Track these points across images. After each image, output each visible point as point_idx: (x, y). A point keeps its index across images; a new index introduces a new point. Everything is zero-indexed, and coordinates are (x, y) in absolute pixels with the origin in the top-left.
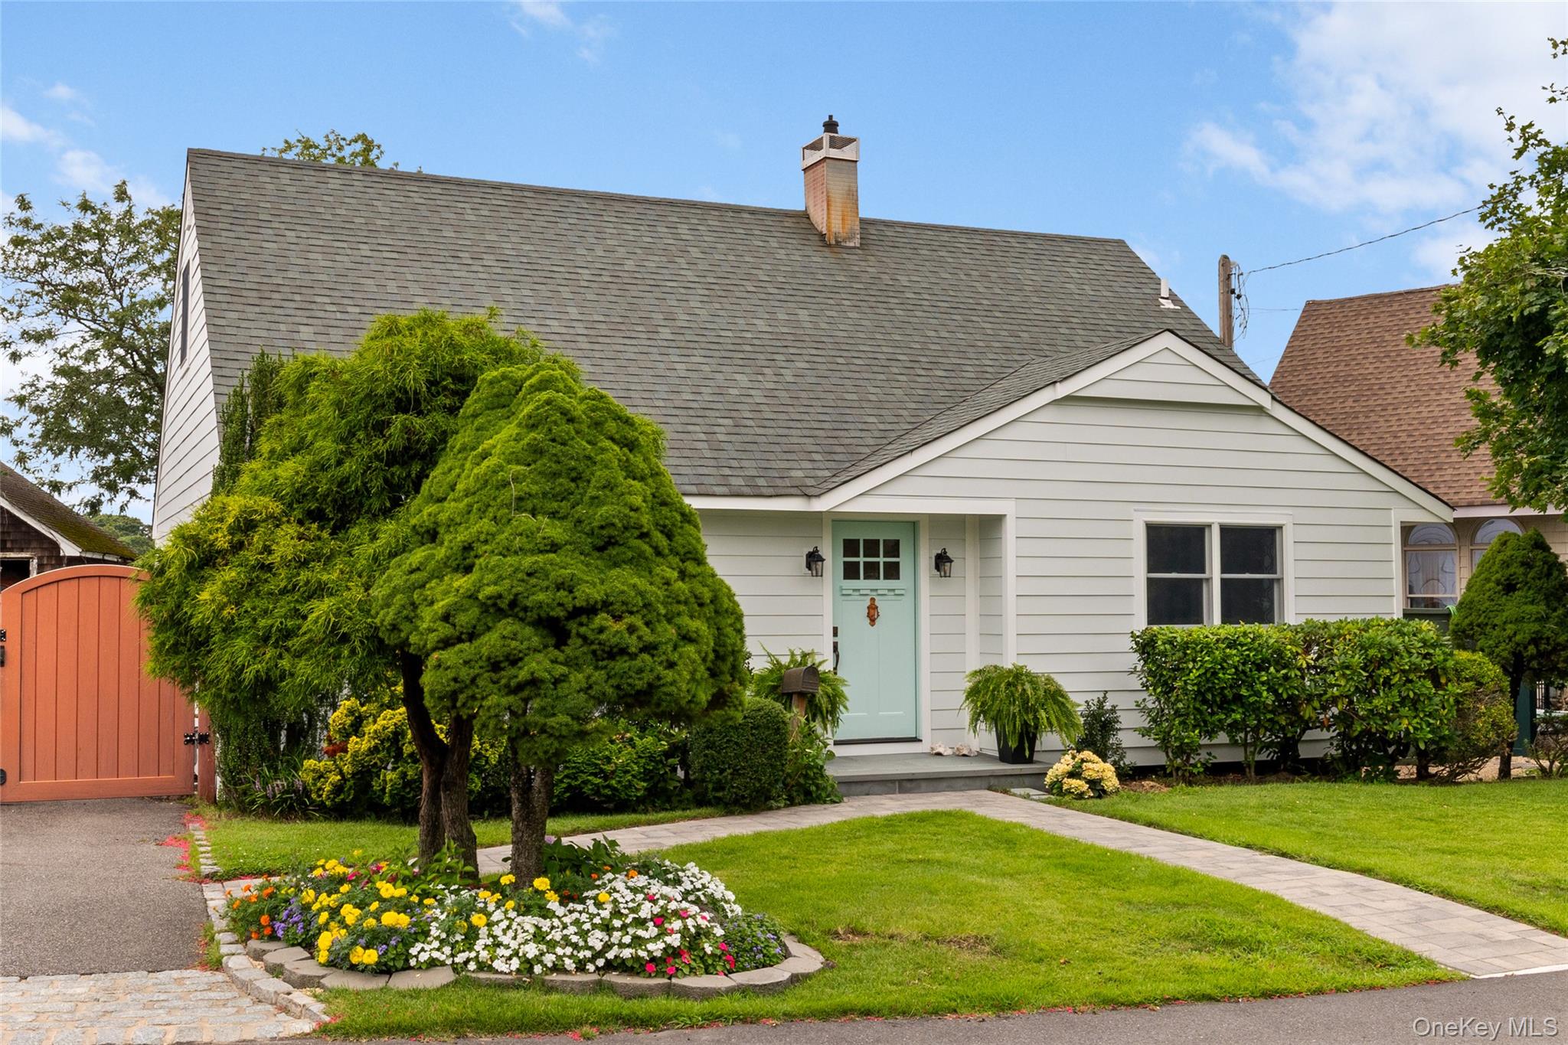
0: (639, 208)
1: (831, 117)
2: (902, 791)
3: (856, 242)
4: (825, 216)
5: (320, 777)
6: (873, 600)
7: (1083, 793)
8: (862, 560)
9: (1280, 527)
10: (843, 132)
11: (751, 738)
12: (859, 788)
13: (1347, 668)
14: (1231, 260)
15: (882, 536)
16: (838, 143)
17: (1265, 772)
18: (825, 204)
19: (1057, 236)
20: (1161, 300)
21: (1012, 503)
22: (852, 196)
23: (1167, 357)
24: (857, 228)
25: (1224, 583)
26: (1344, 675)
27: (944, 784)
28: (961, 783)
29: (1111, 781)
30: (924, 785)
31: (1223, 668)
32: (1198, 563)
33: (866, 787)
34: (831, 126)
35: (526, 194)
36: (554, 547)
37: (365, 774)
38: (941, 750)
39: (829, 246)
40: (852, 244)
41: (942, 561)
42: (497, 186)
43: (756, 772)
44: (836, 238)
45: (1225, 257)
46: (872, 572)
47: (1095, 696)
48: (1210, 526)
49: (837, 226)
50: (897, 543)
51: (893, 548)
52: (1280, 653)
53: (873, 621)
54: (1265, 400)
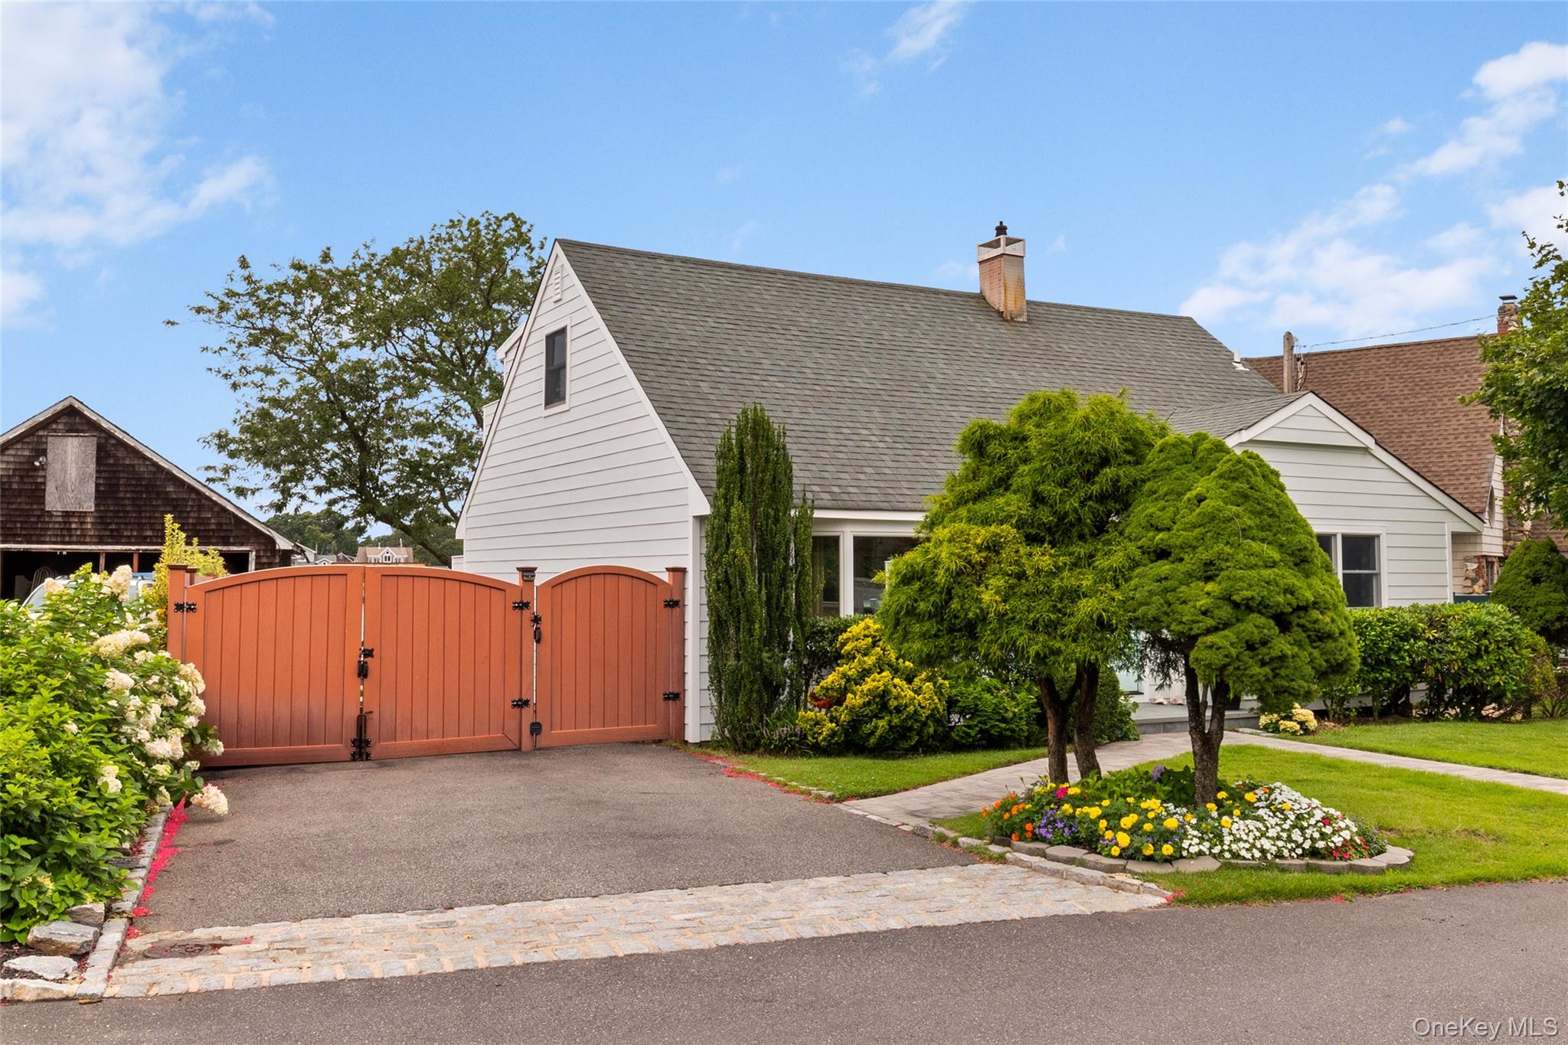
0: (873, 290)
1: (1000, 223)
3: (1025, 318)
4: (1003, 298)
5: (815, 725)
7: (1296, 731)
9: (1378, 536)
10: (1011, 233)
13: (1461, 639)
14: (1292, 334)
16: (1010, 242)
18: (1002, 289)
19: (1149, 314)
20: (1235, 364)
22: (1021, 283)
23: (1310, 412)
24: (1025, 307)
26: (1459, 644)
29: (1313, 723)
34: (1001, 230)
36: (1274, 564)
37: (856, 723)
38: (1161, 701)
39: (1007, 321)
40: (1021, 320)
42: (774, 272)
44: (1011, 315)
45: (1289, 333)
48: (1335, 535)
49: (1011, 306)
52: (1414, 630)
54: (1369, 442)
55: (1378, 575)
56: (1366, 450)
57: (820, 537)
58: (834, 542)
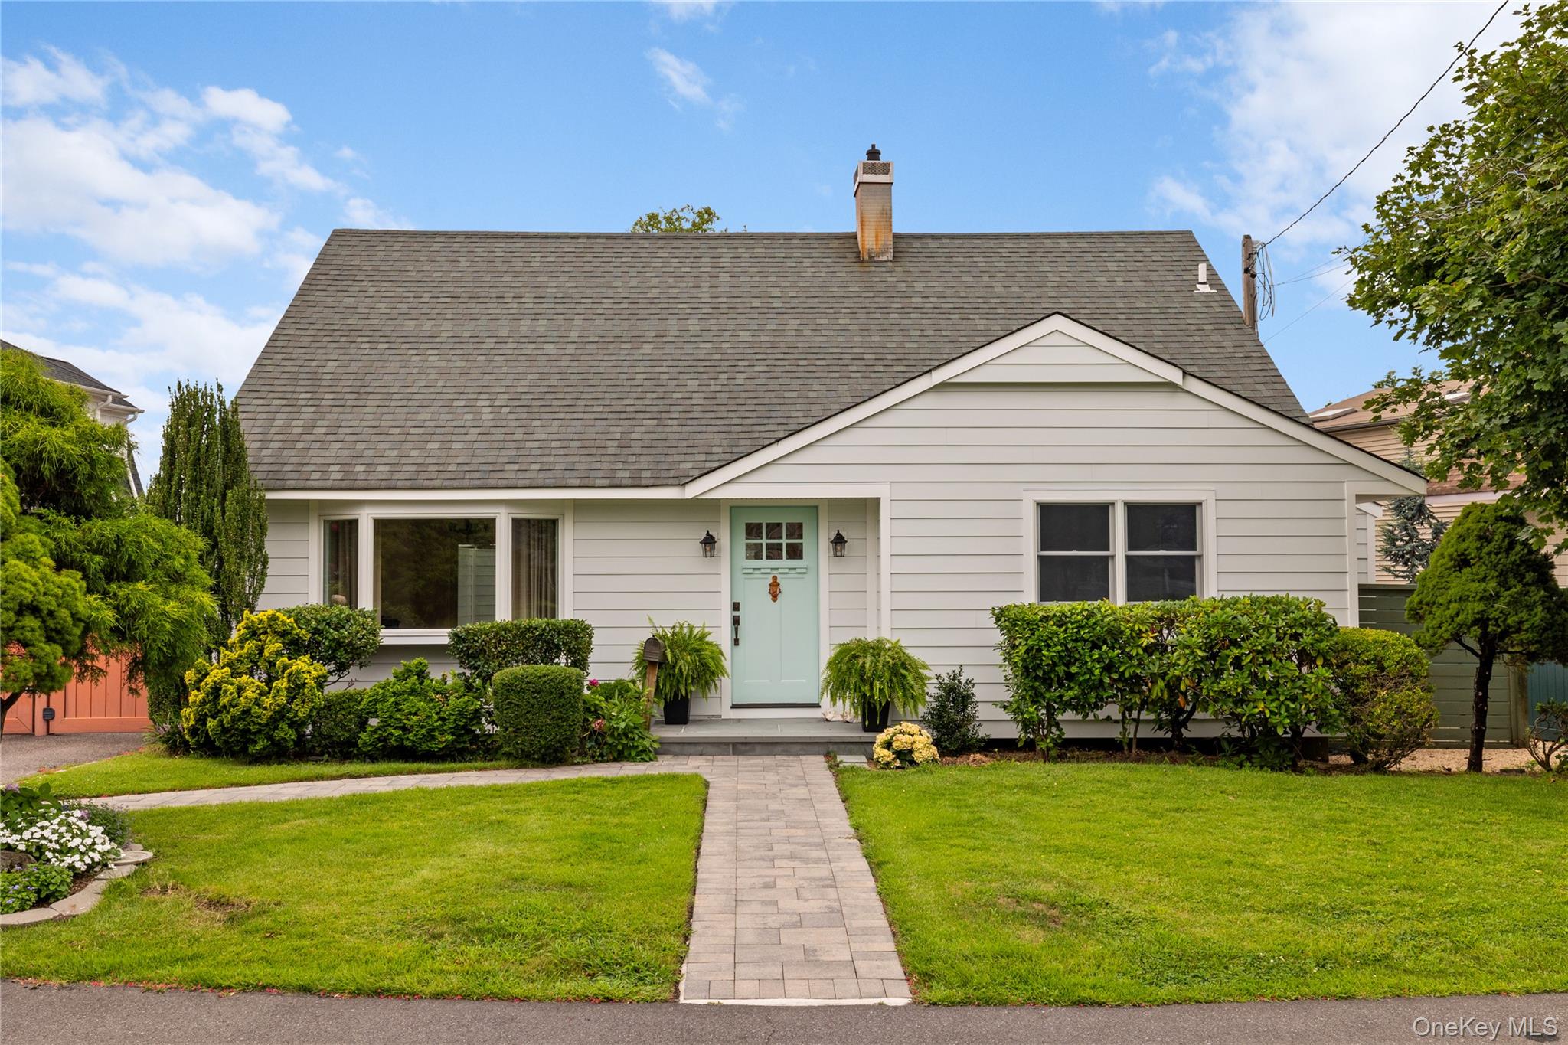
1: (873, 146)
2: (736, 752)
3: (890, 256)
4: (861, 235)
6: (775, 578)
8: (764, 541)
9: (1200, 504)
10: (884, 159)
11: (532, 701)
12: (692, 749)
14: (1253, 239)
15: (785, 520)
16: (879, 169)
17: (1149, 749)
18: (861, 224)
20: (1198, 286)
21: (888, 486)
22: (886, 215)
24: (890, 242)
25: (1129, 560)
27: (779, 748)
28: (797, 748)
30: (758, 748)
31: (1049, 646)
32: (1103, 540)
33: (699, 748)
34: (873, 154)
35: (598, 241)
38: (829, 717)
39: (864, 261)
40: (885, 258)
41: (839, 541)
43: (540, 731)
44: (869, 254)
45: (1249, 237)
46: (774, 552)
47: (950, 670)
48: (1112, 504)
49: (875, 243)
50: (800, 525)
51: (796, 530)
53: (775, 597)
54: (1174, 375)
55: (1200, 557)
56: (1170, 386)
57: (337, 522)
58: (353, 524)
